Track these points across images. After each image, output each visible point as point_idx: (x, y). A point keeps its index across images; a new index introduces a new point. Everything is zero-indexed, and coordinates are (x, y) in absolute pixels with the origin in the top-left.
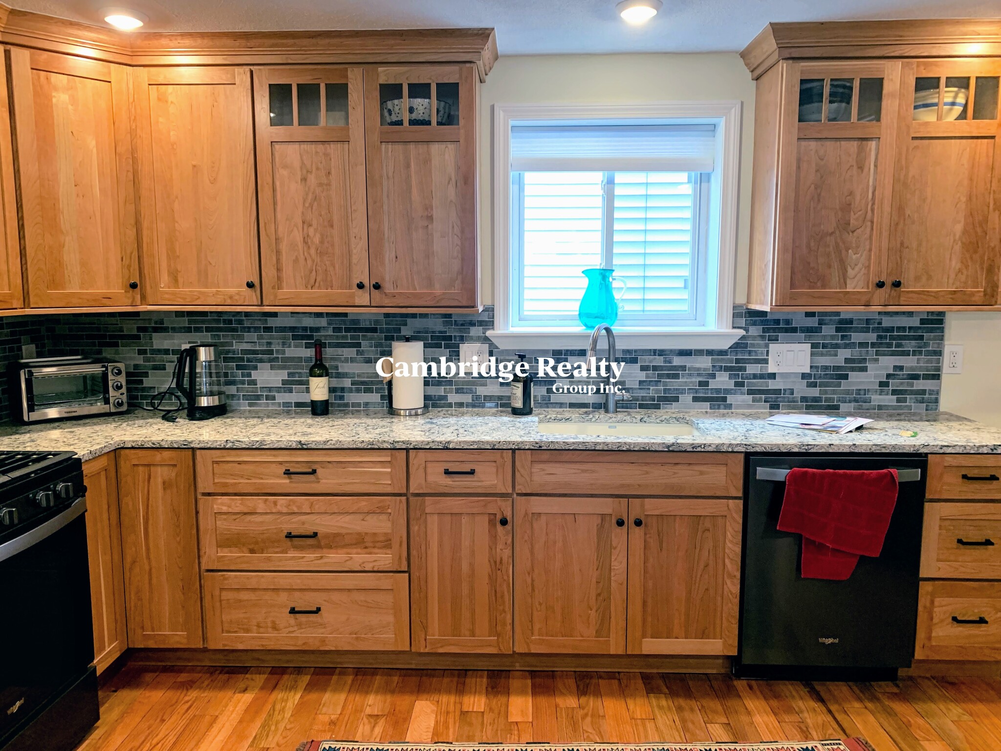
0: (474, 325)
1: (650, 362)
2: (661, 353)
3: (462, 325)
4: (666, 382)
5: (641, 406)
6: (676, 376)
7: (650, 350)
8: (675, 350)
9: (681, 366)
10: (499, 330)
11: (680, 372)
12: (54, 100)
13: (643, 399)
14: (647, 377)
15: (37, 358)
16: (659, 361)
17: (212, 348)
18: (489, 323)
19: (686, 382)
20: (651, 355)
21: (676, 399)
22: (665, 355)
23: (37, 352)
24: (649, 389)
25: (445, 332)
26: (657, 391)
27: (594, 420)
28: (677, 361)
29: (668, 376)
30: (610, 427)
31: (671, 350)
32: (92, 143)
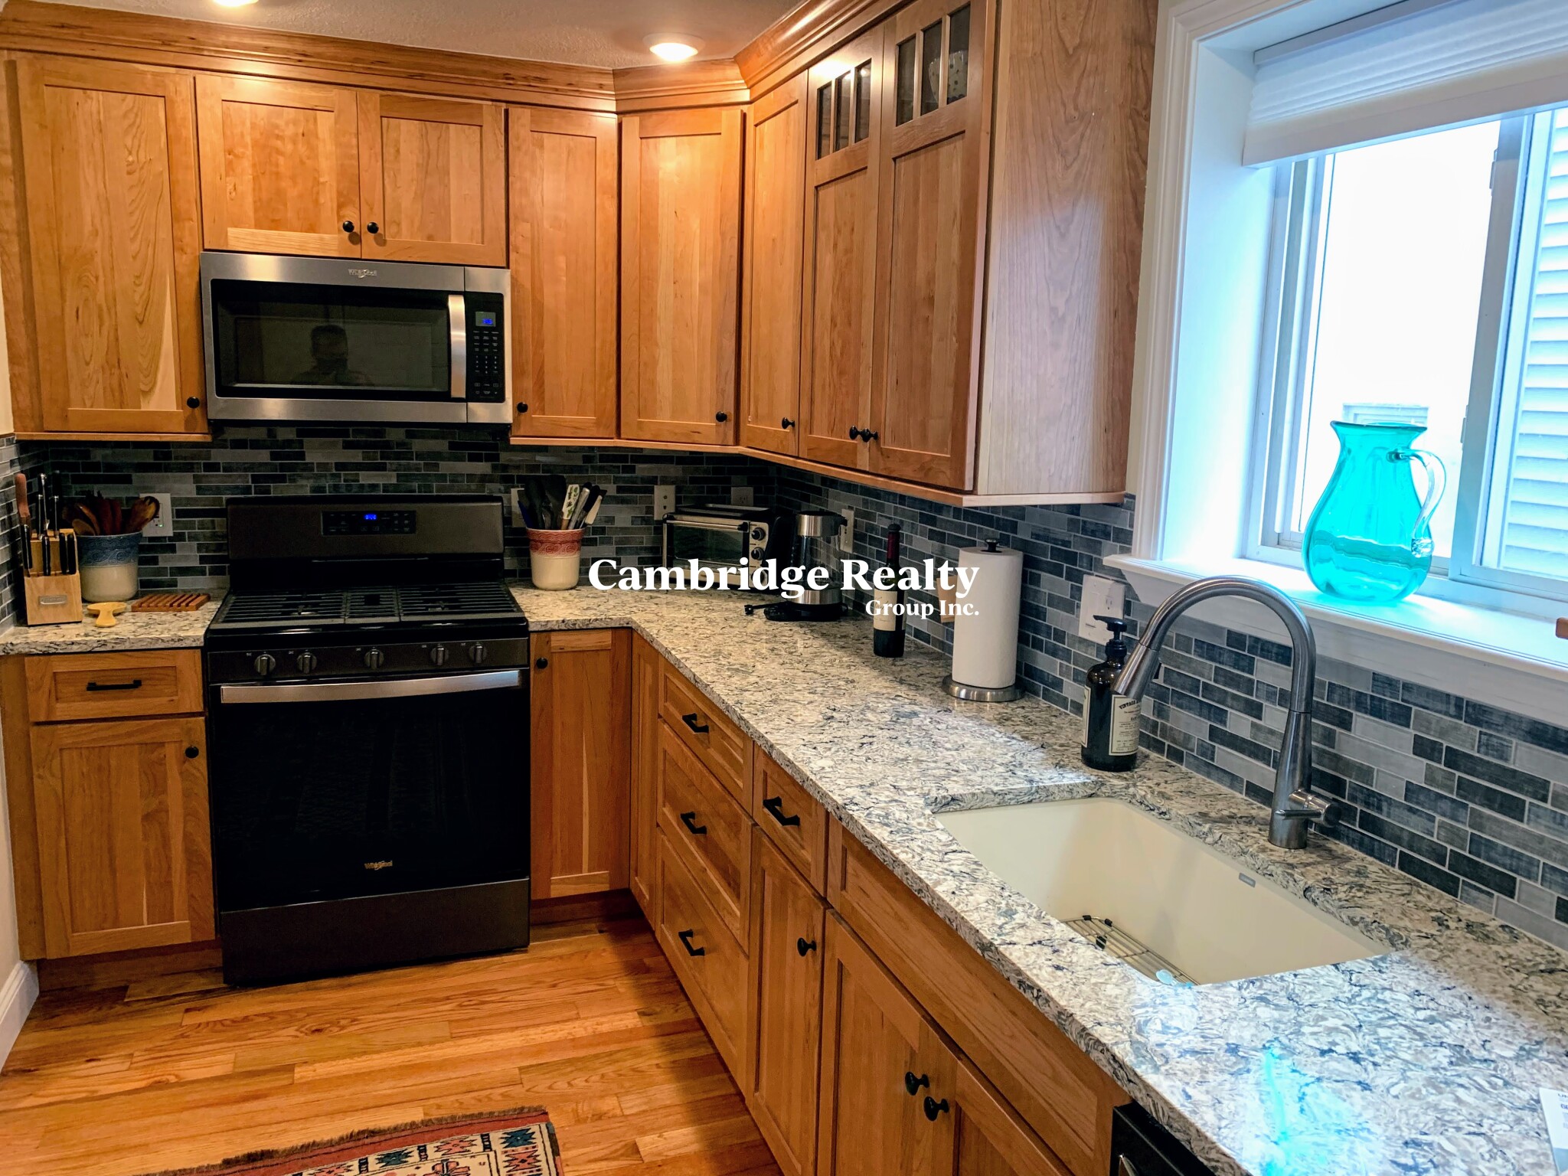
0: (1107, 536)
1: (1443, 733)
2: (1475, 713)
3: (1093, 533)
4: (1481, 815)
5: (1407, 864)
6: (1514, 809)
7: (1448, 695)
8: (1520, 719)
9: (1531, 780)
10: (1140, 557)
11: (1528, 800)
12: (661, 174)
13: (1414, 841)
14: (1430, 778)
15: (755, 506)
16: (1466, 739)
17: (819, 518)
18: (1124, 539)
19: (1541, 840)
20: (1447, 714)
21: (1507, 888)
22: (1489, 725)
23: (755, 498)
24: (1432, 819)
25: (1066, 543)
26: (1454, 835)
27: (1209, 840)
28: (1525, 758)
29: (1490, 799)
30: (1242, 876)
31: (1507, 717)
32: (695, 225)
